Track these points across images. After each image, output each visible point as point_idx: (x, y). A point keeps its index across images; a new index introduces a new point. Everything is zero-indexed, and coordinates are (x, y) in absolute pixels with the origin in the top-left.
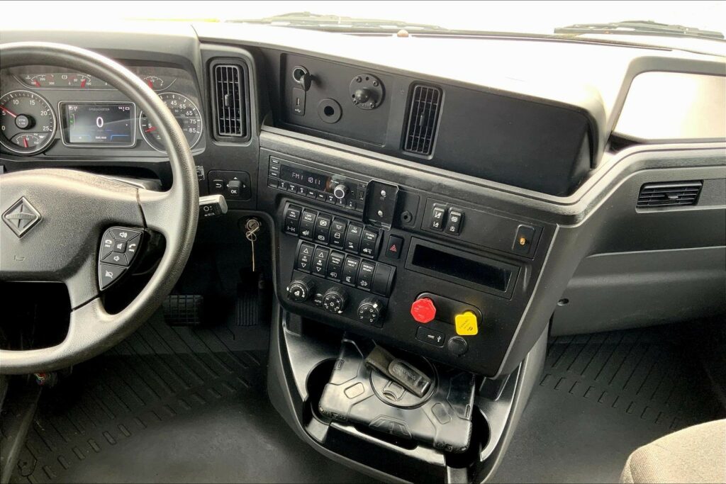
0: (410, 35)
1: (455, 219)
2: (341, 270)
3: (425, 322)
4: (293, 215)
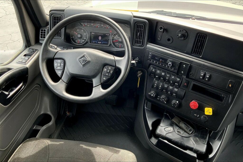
0: (196, 19)
1: (208, 76)
2: (167, 89)
3: (194, 109)
4: (154, 70)
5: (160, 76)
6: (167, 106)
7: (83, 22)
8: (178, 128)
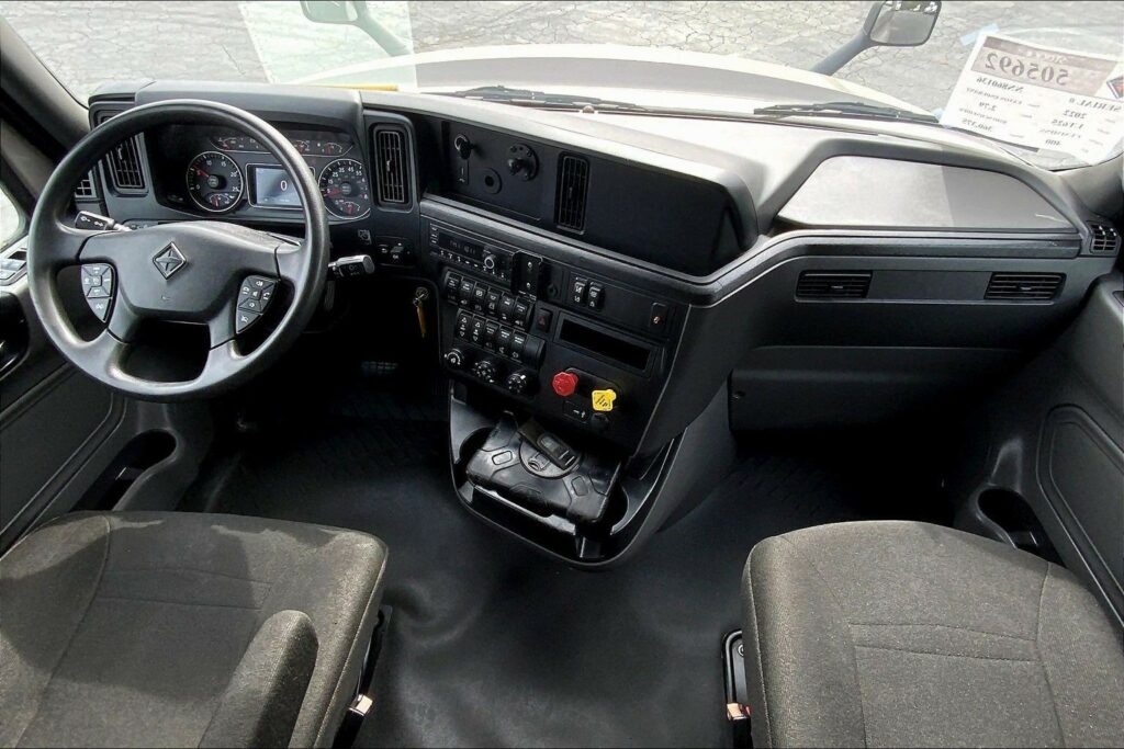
0: (596, 112)
1: (594, 295)
2: (495, 341)
3: (565, 395)
4: (452, 284)
5: (473, 301)
6: (497, 388)
7: (224, 136)
8: (532, 451)
